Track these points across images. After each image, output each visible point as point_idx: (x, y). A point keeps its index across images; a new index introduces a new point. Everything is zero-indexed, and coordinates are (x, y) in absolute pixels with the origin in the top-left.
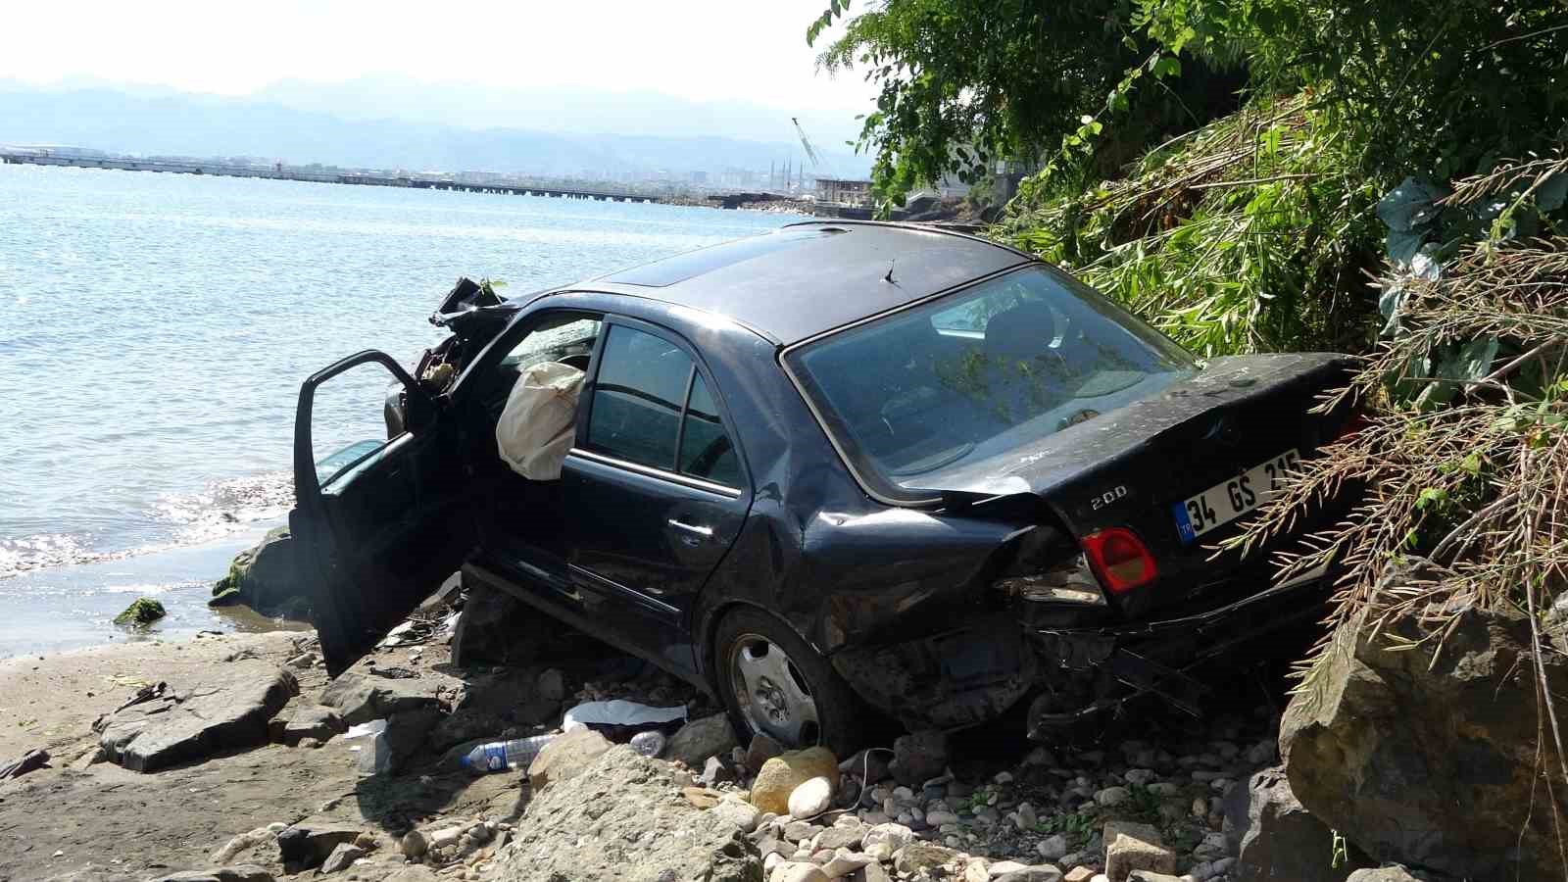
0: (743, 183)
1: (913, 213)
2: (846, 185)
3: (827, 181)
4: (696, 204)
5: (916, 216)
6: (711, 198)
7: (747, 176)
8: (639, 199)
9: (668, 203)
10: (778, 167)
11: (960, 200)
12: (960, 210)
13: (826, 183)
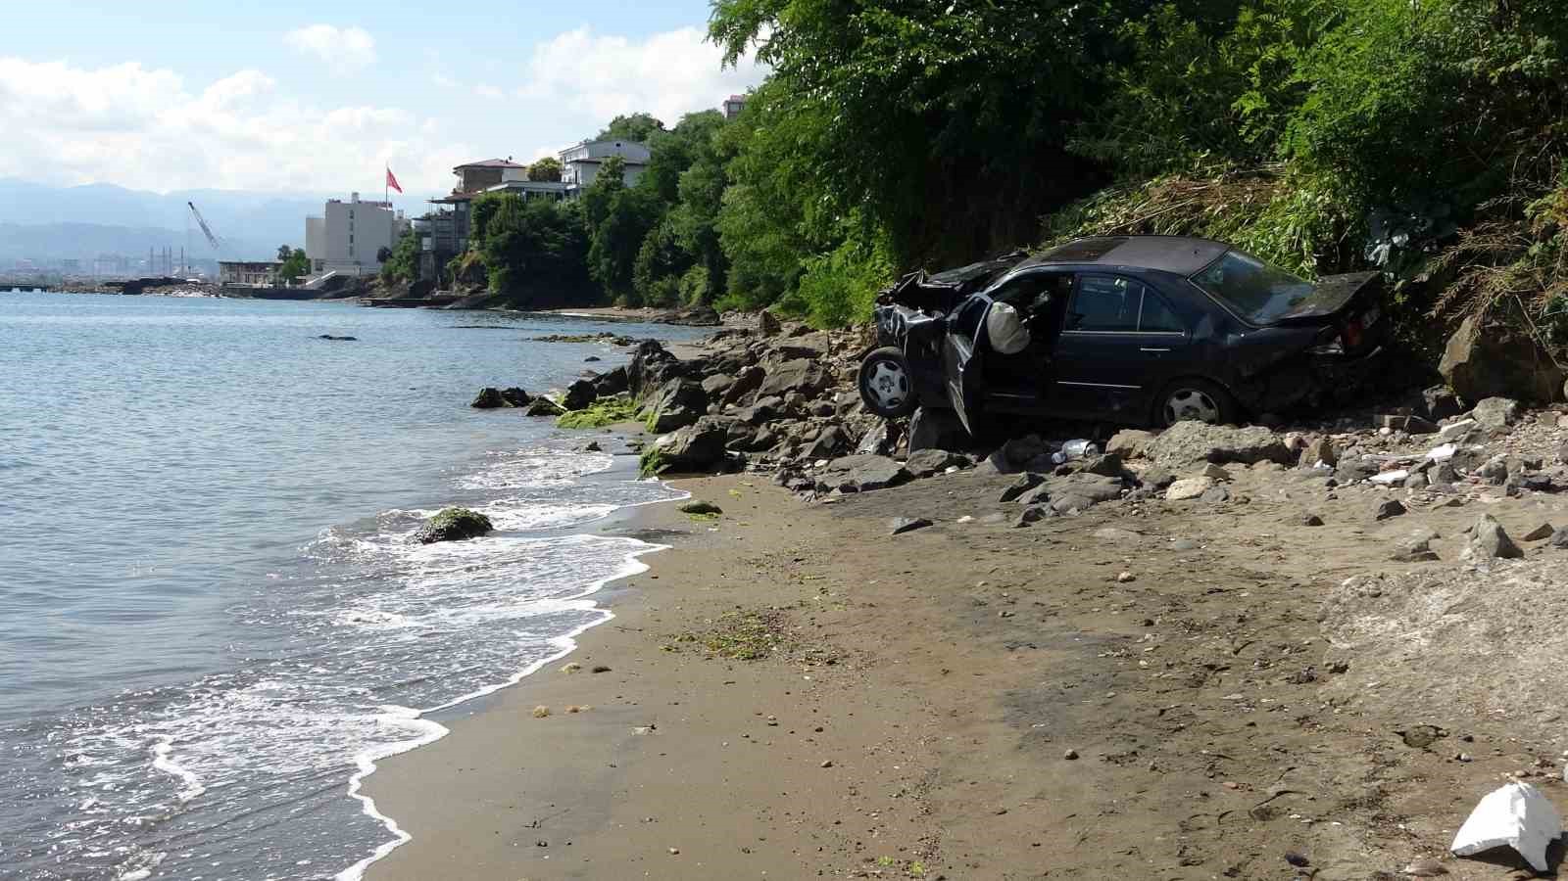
0: (117, 270)
1: (328, 290)
2: (252, 267)
3: (230, 263)
4: (92, 291)
5: (328, 294)
6: (109, 284)
7: (124, 263)
8: (28, 288)
9: (62, 290)
10: (158, 252)
11: (372, 277)
12: (374, 286)
13: (230, 266)
